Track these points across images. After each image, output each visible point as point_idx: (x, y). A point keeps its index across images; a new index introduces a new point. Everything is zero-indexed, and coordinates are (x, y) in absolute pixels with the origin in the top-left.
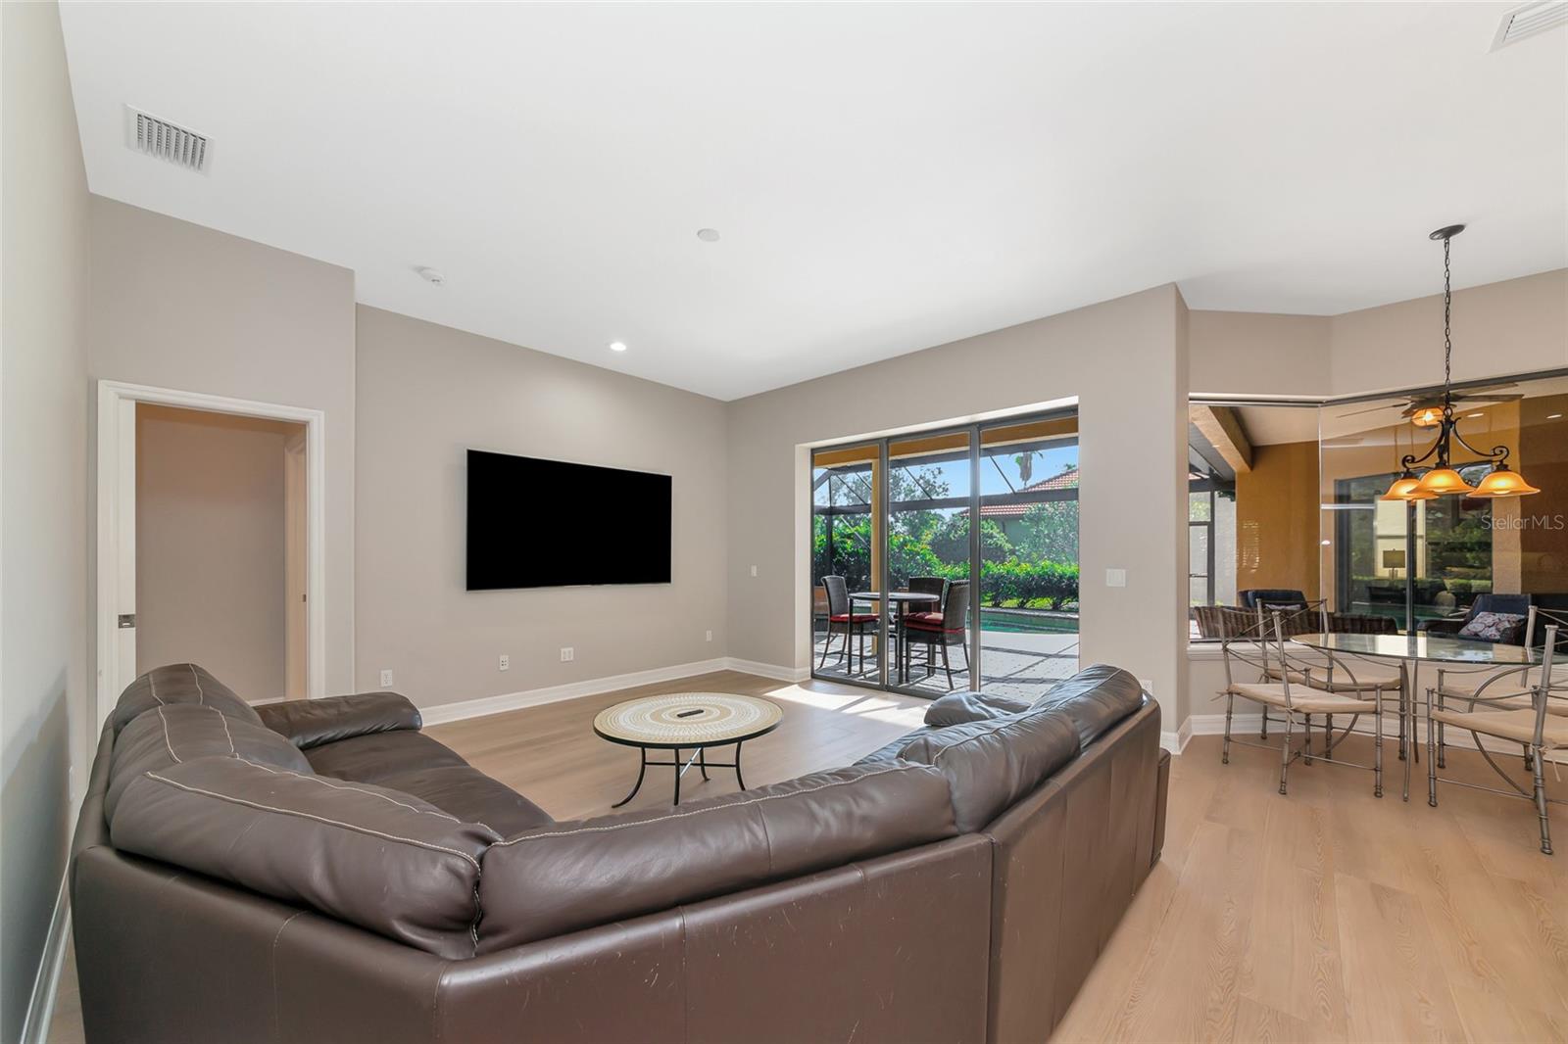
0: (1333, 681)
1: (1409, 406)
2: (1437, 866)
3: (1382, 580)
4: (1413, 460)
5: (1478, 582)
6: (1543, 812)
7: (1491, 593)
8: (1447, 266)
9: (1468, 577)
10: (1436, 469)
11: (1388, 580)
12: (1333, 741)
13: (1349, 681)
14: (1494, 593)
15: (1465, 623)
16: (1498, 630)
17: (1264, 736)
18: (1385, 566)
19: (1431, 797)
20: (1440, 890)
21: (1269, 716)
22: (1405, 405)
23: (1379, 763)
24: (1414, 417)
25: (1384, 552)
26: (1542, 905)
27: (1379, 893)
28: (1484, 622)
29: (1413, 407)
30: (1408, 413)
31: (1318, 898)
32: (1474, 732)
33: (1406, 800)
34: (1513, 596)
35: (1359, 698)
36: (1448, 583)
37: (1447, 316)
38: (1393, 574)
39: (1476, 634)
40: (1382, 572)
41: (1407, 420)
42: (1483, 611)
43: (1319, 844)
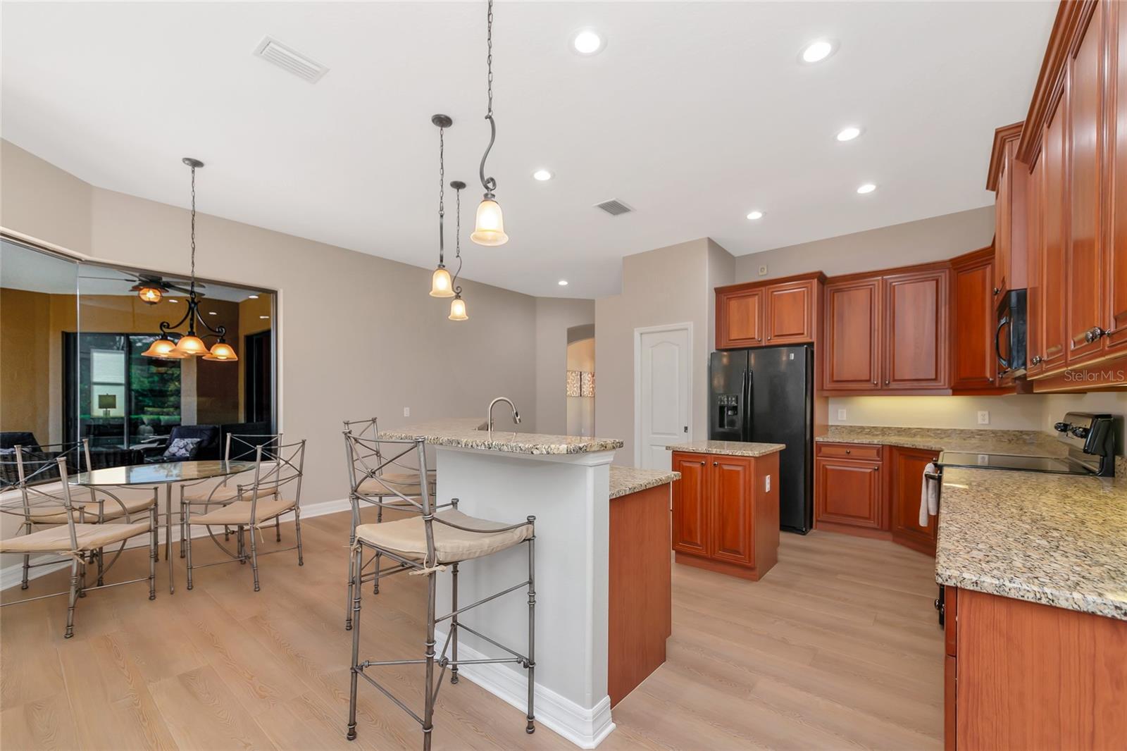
0: (104, 513)
1: (137, 283)
2: (211, 634)
3: (99, 418)
4: (168, 327)
5: (166, 417)
6: (255, 566)
7: (179, 425)
8: (193, 187)
9: (158, 414)
10: (188, 336)
11: (101, 418)
12: (104, 568)
13: (119, 508)
14: (182, 425)
15: (167, 448)
16: (187, 450)
17: (25, 586)
18: (101, 407)
19: (188, 583)
20: (220, 652)
21: (30, 564)
22: (135, 281)
23: (152, 571)
24: (141, 292)
25: (100, 396)
26: (269, 626)
27: (187, 680)
28: (178, 446)
29: (140, 285)
30: (135, 288)
31: (144, 719)
32: (208, 526)
33: (172, 593)
34: (193, 426)
35: (129, 522)
36: (146, 418)
37: (193, 225)
38: (106, 413)
39: (174, 455)
40: (98, 412)
41: (135, 293)
42: (177, 438)
43: (123, 668)
